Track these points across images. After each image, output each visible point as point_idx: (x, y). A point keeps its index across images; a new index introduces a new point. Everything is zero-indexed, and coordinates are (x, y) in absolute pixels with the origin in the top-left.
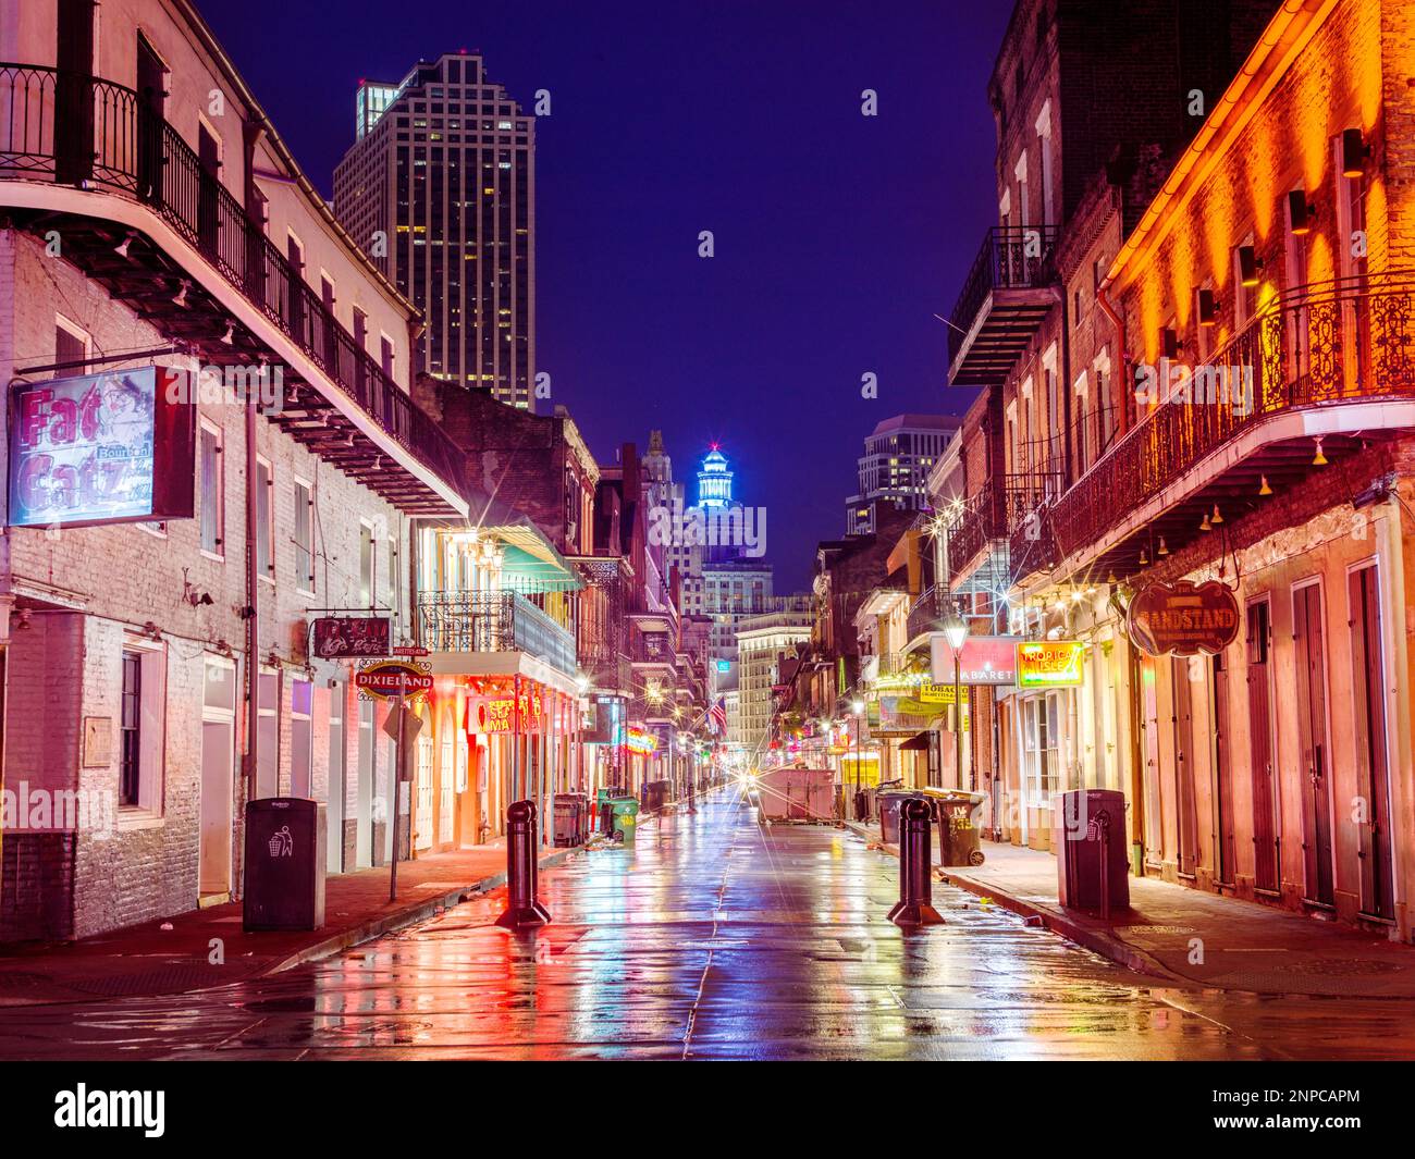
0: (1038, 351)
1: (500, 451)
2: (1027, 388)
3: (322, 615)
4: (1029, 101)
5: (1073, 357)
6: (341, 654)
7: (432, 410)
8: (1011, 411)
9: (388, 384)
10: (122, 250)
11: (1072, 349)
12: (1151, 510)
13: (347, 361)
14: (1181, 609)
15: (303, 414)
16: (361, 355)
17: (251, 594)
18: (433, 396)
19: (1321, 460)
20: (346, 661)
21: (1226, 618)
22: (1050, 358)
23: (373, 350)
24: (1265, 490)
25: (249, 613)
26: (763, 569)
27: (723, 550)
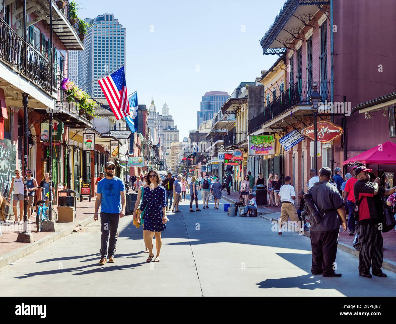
26: (177, 131)
27: (167, 127)
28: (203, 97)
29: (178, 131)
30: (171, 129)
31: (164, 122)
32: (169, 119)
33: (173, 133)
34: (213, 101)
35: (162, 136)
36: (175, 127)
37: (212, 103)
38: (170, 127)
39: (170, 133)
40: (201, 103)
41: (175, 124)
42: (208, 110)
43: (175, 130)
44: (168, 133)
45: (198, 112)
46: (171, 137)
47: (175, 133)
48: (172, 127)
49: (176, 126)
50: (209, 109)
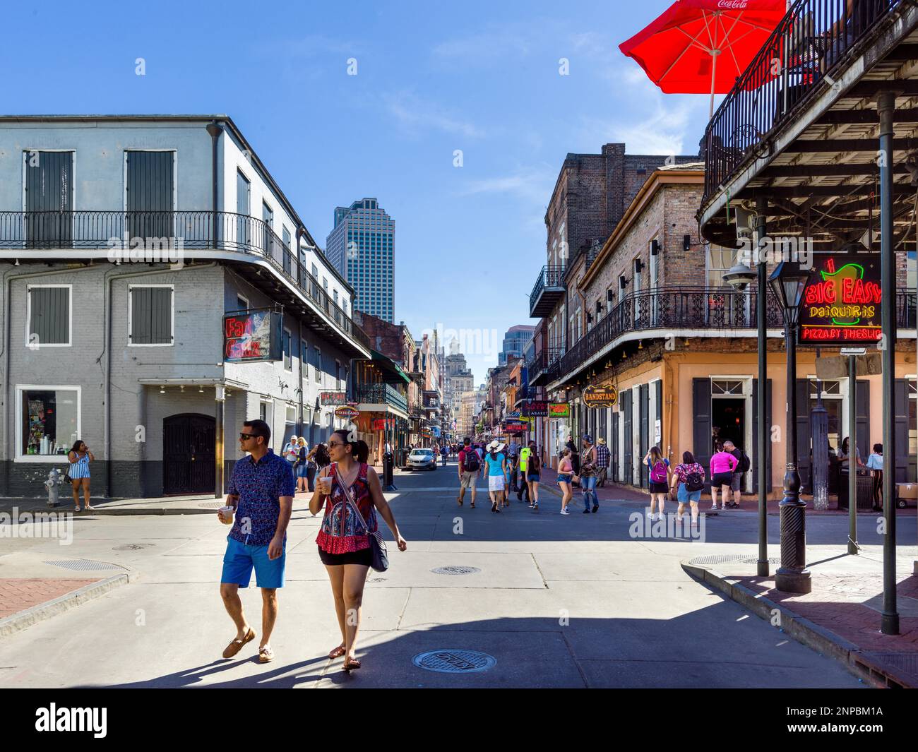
0: (559, 308)
1: (382, 337)
2: (555, 319)
3: (324, 391)
4: (558, 223)
5: (569, 310)
6: (330, 404)
7: (359, 322)
8: (550, 326)
9: (345, 316)
10: (259, 273)
11: (569, 307)
12: (590, 361)
13: (331, 308)
14: (599, 393)
15: (317, 326)
16: (336, 306)
17: (301, 385)
18: (360, 318)
19: (640, 347)
20: (331, 406)
21: (613, 396)
22: (563, 308)
23: (341, 305)
24: (624, 356)
25: (300, 391)
26: (469, 377)
27: (457, 370)
28: (506, 334)
29: (472, 377)
30: (462, 374)
31: (453, 363)
32: (459, 359)
33: (465, 380)
34: (521, 339)
35: (448, 382)
36: (468, 371)
37: (519, 341)
38: (461, 371)
39: (460, 379)
40: (504, 342)
41: (468, 366)
42: (514, 351)
43: (468, 375)
44: (457, 379)
45: (500, 355)
46: (462, 386)
47: (468, 379)
48: (463, 371)
49: (470, 370)
50: (515, 349)
